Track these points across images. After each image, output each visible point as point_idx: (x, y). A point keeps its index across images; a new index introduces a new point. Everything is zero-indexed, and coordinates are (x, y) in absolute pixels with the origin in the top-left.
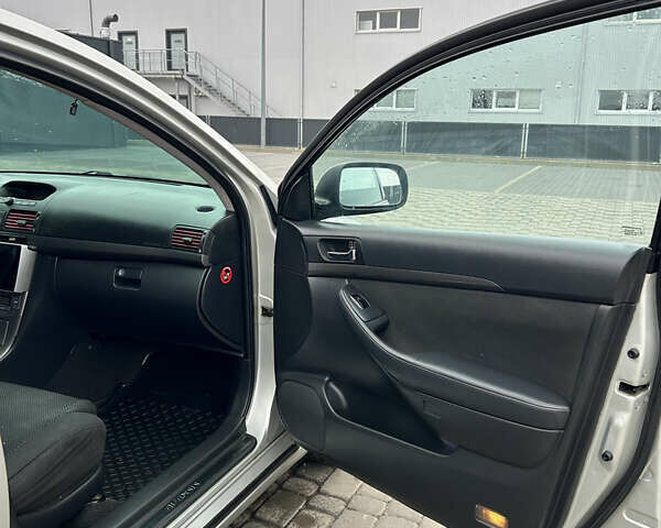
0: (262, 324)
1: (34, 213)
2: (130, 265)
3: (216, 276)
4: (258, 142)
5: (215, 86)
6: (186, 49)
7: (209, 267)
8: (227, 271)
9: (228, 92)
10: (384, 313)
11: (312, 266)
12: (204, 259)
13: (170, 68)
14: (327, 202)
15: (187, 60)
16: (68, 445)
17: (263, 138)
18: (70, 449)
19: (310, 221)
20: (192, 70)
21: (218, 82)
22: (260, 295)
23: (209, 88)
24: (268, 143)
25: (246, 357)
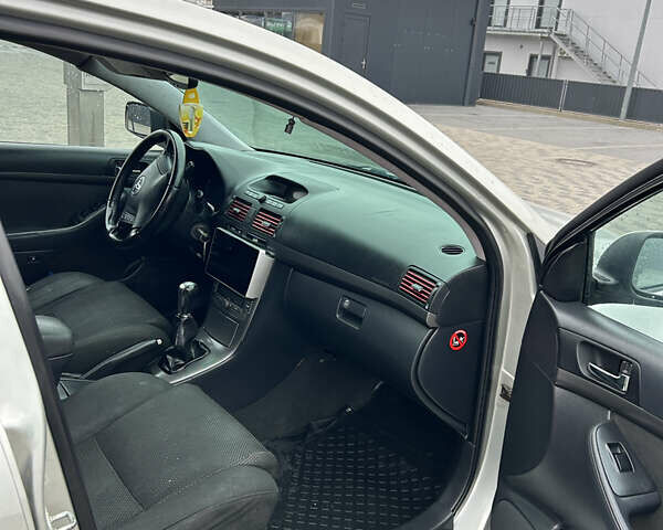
0: (498, 406)
1: (279, 217)
2: (357, 297)
3: (444, 340)
4: (617, 114)
5: (583, 47)
6: (560, 6)
7: (435, 329)
8: (460, 335)
9: (597, 56)
10: (654, 488)
11: (562, 374)
12: (430, 318)
13: (538, 26)
14: (612, 281)
15: (558, 18)
16: (220, 513)
17: (624, 110)
18: (220, 519)
19: (579, 304)
20: (561, 29)
21: (587, 44)
22: (503, 369)
23: (577, 50)
24: (630, 116)
25: (470, 439)
